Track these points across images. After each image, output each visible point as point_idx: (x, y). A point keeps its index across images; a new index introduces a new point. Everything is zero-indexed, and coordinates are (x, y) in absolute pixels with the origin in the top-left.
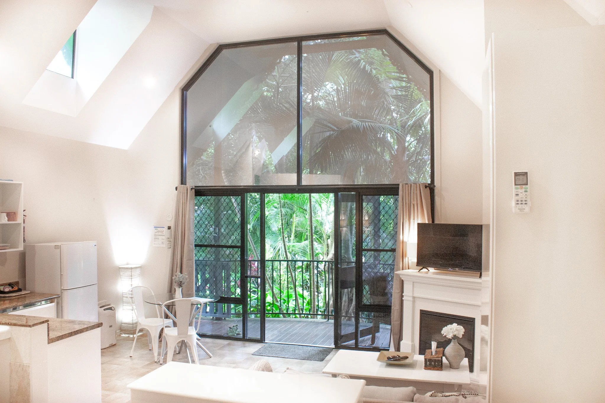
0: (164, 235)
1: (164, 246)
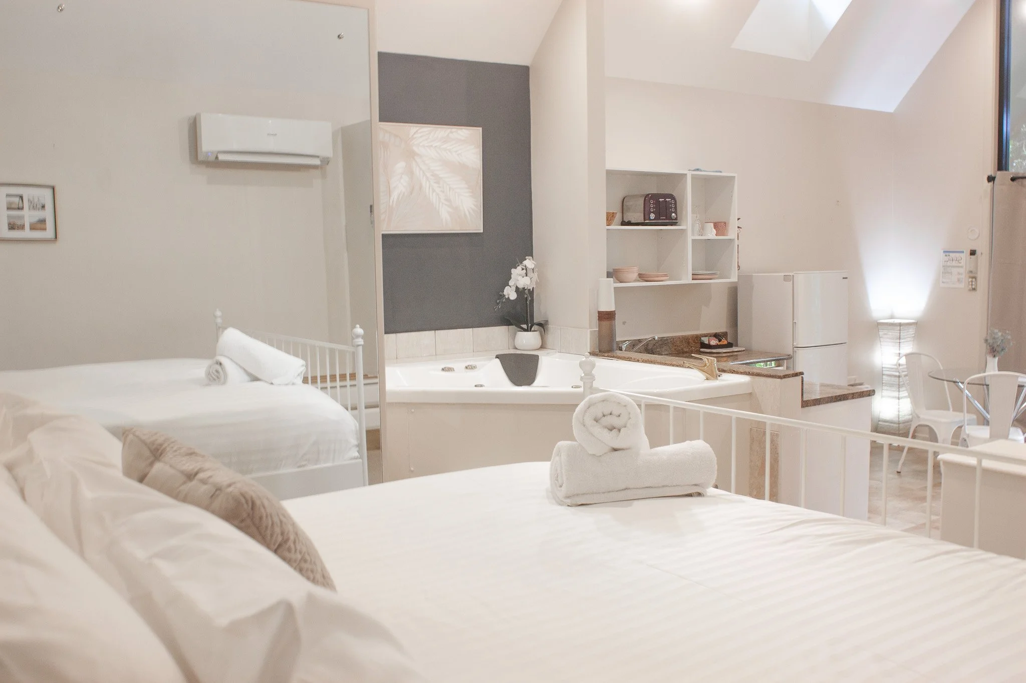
0: (962, 267)
1: (962, 286)
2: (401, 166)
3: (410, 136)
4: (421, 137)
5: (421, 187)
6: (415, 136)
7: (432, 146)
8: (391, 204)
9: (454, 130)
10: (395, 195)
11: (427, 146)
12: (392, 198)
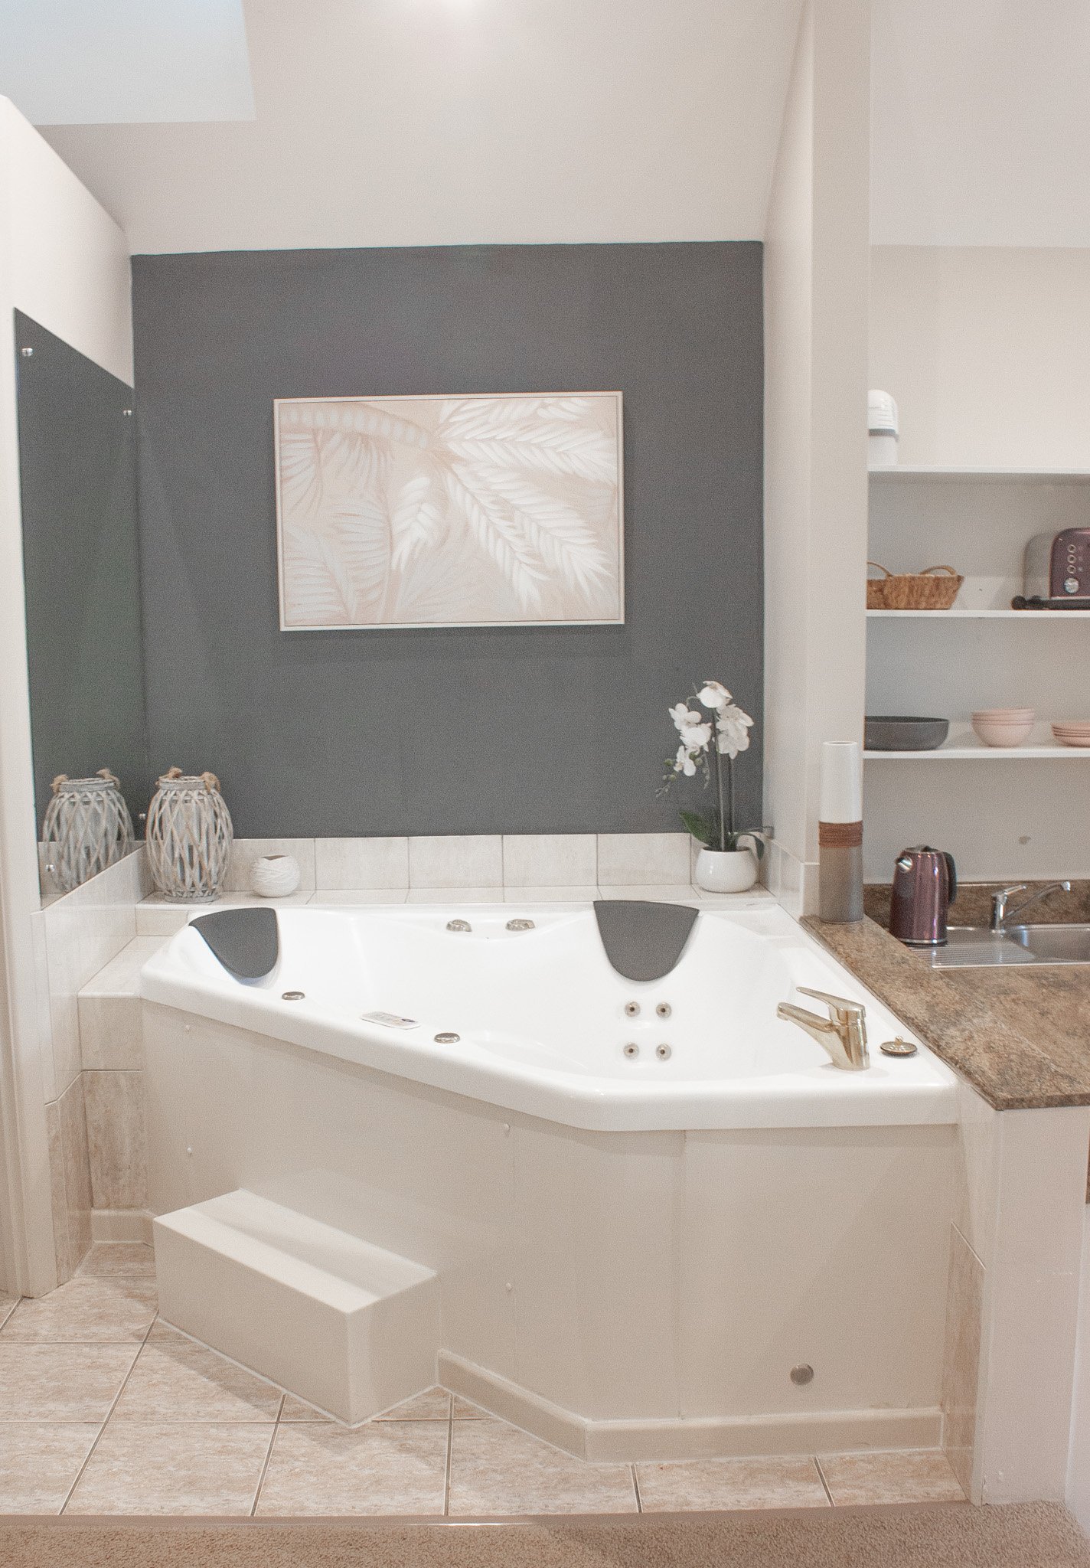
2: (418, 485)
3: (441, 421)
4: (468, 421)
5: (467, 528)
6: (453, 420)
7: (493, 438)
8: (394, 566)
9: (548, 401)
10: (404, 548)
11: (482, 441)
12: (396, 554)
